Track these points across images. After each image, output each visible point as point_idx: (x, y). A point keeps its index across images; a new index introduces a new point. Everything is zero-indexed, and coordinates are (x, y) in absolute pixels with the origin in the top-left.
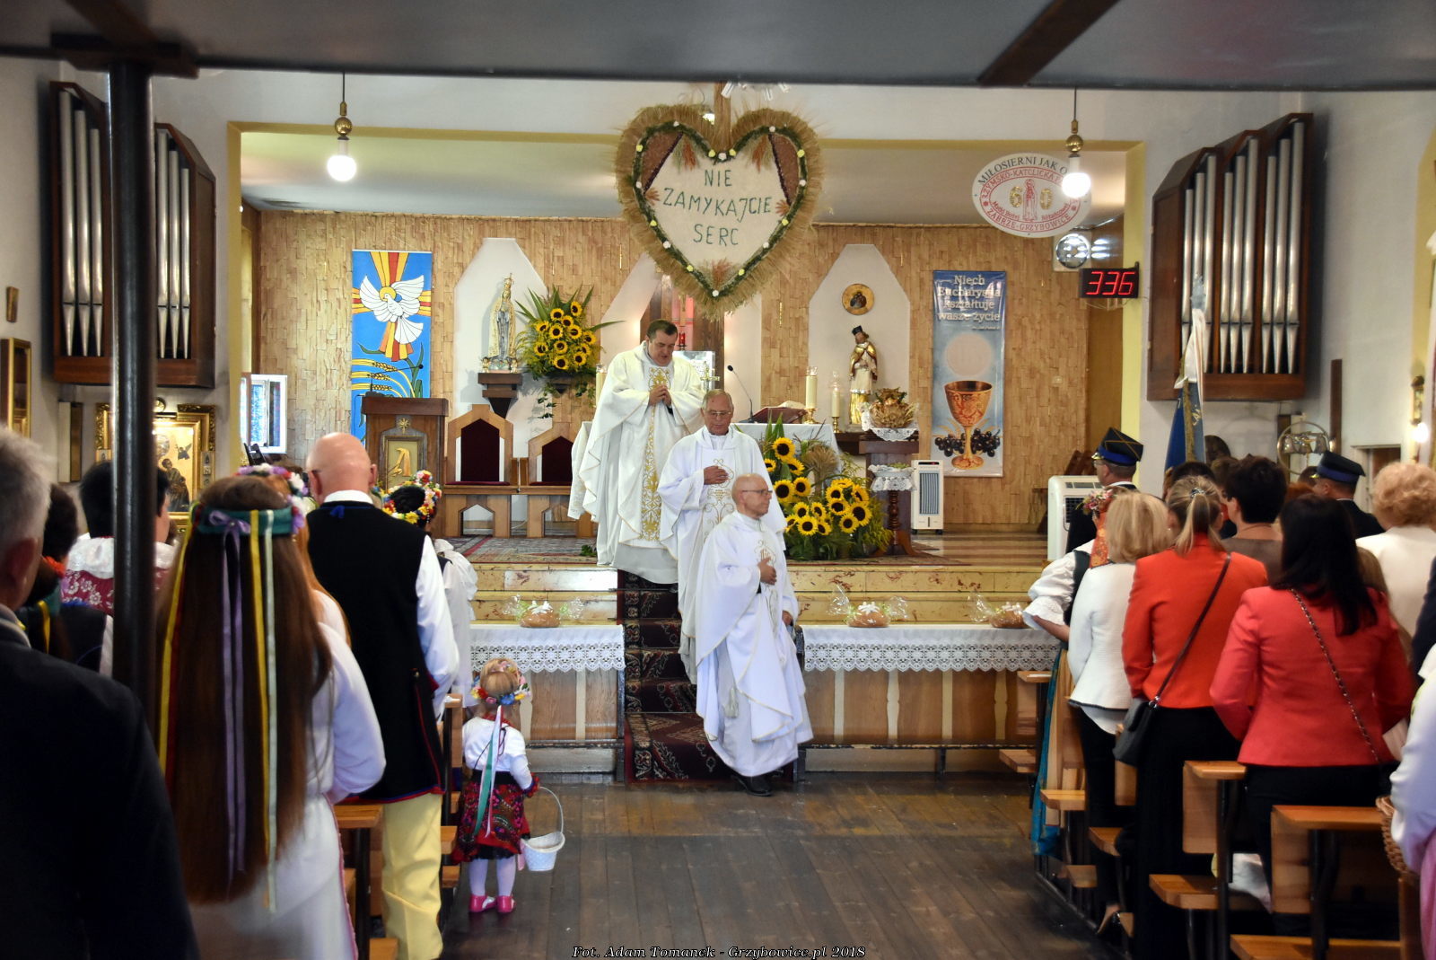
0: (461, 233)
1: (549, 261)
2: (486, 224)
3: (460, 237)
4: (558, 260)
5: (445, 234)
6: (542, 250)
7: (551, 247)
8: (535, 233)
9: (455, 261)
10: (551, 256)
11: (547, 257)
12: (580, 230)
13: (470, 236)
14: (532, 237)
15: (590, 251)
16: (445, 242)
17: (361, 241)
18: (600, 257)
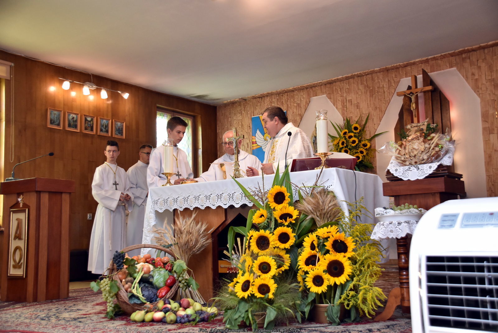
0: (299, 98)
1: (344, 104)
2: (311, 90)
3: (300, 100)
4: (349, 102)
5: (292, 100)
6: (340, 98)
7: (345, 95)
8: (336, 89)
9: (297, 113)
10: (345, 100)
11: (343, 102)
12: (360, 82)
13: (304, 98)
14: (335, 92)
15: (366, 93)
16: (292, 104)
17: (256, 112)
18: (371, 96)
